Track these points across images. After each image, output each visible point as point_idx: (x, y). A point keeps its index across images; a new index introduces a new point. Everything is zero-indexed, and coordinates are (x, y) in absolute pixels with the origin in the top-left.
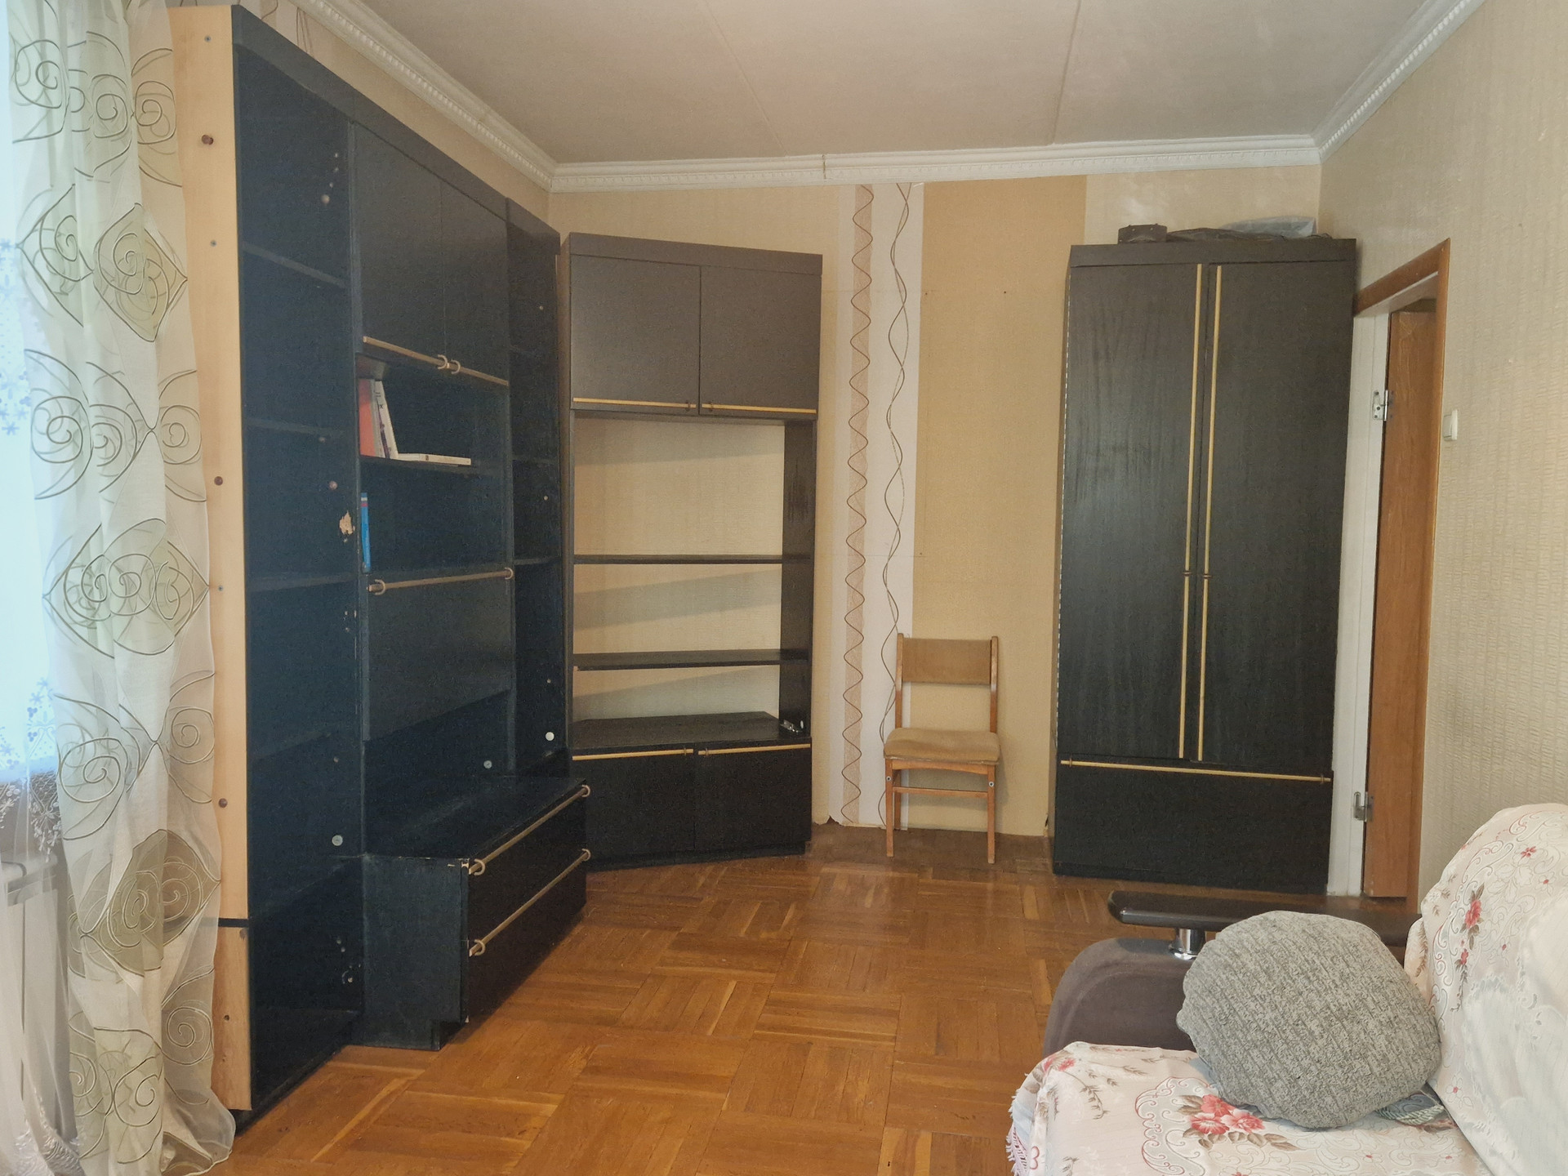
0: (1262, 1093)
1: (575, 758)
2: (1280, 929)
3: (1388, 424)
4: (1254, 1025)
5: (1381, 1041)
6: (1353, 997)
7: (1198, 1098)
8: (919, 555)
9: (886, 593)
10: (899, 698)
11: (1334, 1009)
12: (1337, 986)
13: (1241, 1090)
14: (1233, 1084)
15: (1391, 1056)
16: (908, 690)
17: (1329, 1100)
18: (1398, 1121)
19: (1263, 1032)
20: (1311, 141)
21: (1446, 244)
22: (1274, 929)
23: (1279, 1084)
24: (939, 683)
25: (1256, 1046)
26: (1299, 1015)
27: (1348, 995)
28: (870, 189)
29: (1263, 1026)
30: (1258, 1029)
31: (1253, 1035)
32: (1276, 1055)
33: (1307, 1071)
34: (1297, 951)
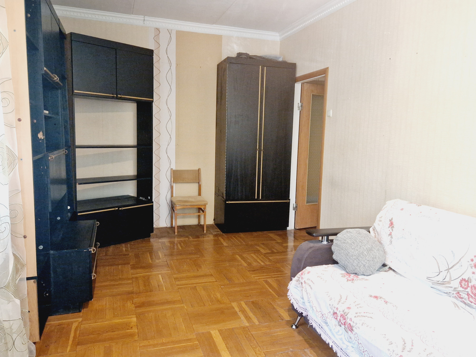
0: (358, 270)
1: (79, 214)
2: (351, 233)
3: (301, 111)
4: (354, 255)
5: (378, 254)
6: (370, 245)
7: (343, 274)
8: (177, 145)
9: (167, 156)
10: (172, 187)
11: (368, 249)
12: (367, 244)
13: (353, 270)
14: (351, 269)
15: (380, 257)
16: (174, 185)
17: (371, 268)
18: (380, 271)
19: (356, 256)
20: (278, 35)
21: (328, 68)
22: (350, 233)
23: (361, 267)
24: (185, 183)
25: (355, 260)
26: (362, 251)
27: (369, 245)
28: (159, 29)
29: (356, 255)
30: (355, 255)
31: (354, 257)
32: (360, 261)
33: (366, 263)
34: (357, 237)
